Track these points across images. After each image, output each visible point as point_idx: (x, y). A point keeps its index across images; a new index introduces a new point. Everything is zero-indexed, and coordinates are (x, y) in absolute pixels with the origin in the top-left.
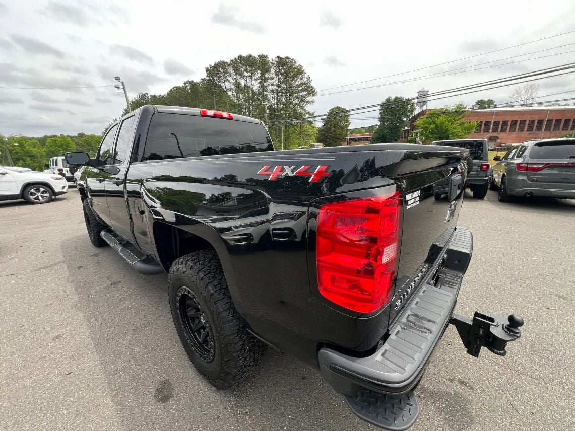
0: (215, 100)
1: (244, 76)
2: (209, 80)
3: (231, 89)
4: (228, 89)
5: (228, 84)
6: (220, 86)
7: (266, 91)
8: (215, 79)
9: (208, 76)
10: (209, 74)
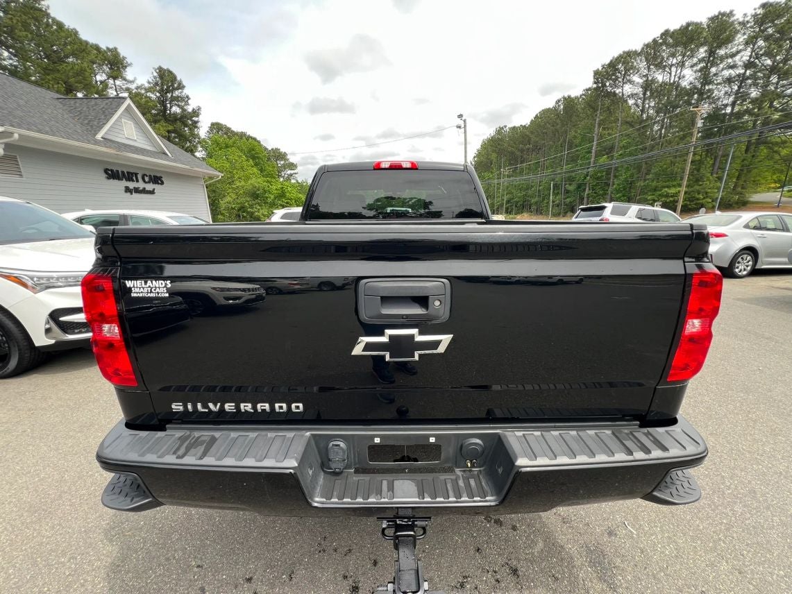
0: (597, 120)
1: (665, 66)
2: (596, 89)
3: (632, 96)
4: (629, 96)
5: (630, 89)
6: (615, 94)
7: (711, 83)
8: (608, 84)
9: (595, 83)
10: (597, 79)
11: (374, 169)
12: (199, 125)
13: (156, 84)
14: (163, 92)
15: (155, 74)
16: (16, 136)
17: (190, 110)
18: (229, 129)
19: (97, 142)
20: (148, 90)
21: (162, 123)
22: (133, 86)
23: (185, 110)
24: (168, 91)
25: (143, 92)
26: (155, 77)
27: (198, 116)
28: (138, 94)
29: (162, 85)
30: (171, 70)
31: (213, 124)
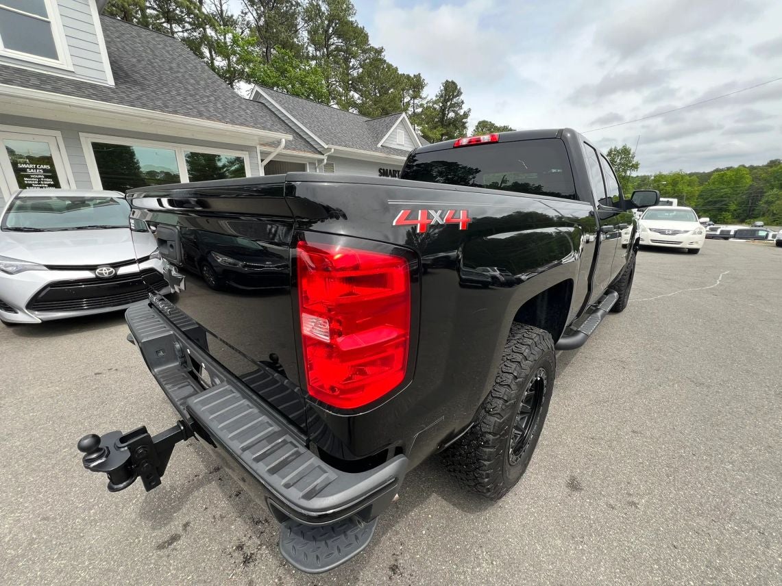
11: (454, 147)
12: (467, 125)
13: (442, 96)
14: (445, 101)
15: (442, 88)
16: (333, 150)
17: (462, 114)
18: (493, 125)
19: (376, 150)
20: (435, 102)
21: (440, 128)
22: (424, 102)
23: (458, 114)
24: (448, 100)
25: (431, 105)
26: (441, 91)
27: (467, 118)
28: (428, 108)
29: (446, 95)
30: (454, 81)
31: (480, 123)
